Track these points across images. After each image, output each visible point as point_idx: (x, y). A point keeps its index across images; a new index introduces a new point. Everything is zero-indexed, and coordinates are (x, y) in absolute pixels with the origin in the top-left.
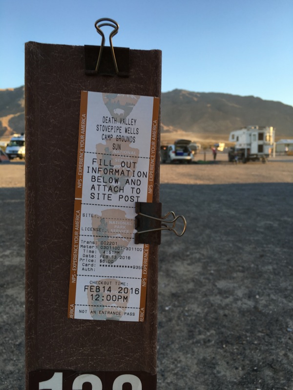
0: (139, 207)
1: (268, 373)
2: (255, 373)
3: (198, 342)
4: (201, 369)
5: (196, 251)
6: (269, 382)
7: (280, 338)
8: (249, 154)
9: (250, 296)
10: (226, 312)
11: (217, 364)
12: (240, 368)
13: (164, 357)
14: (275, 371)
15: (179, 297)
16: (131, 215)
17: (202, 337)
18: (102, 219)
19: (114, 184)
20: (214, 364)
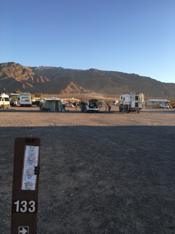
0: (35, 167)
1: (112, 223)
2: (107, 223)
3: (83, 210)
4: (82, 222)
5: (91, 166)
6: (112, 227)
7: (121, 208)
8: (130, 108)
9: (113, 188)
10: (100, 196)
11: (90, 220)
12: (100, 222)
13: (67, 218)
14: (116, 222)
15: (78, 189)
16: (34, 169)
17: (86, 208)
18: (28, 170)
19: (31, 163)
20: (89, 220)
